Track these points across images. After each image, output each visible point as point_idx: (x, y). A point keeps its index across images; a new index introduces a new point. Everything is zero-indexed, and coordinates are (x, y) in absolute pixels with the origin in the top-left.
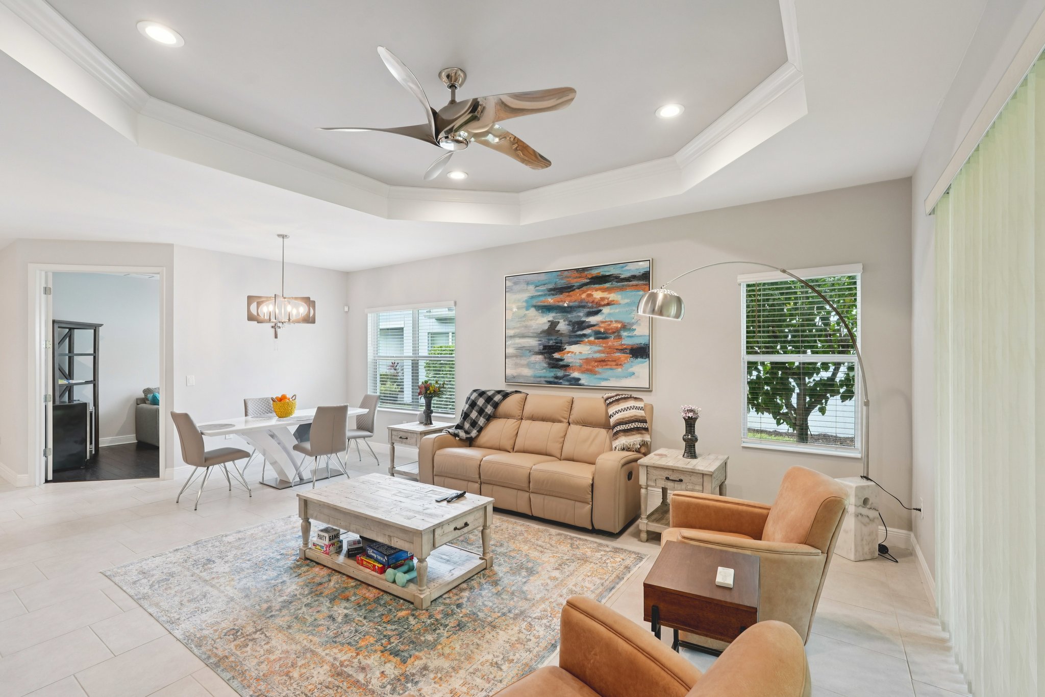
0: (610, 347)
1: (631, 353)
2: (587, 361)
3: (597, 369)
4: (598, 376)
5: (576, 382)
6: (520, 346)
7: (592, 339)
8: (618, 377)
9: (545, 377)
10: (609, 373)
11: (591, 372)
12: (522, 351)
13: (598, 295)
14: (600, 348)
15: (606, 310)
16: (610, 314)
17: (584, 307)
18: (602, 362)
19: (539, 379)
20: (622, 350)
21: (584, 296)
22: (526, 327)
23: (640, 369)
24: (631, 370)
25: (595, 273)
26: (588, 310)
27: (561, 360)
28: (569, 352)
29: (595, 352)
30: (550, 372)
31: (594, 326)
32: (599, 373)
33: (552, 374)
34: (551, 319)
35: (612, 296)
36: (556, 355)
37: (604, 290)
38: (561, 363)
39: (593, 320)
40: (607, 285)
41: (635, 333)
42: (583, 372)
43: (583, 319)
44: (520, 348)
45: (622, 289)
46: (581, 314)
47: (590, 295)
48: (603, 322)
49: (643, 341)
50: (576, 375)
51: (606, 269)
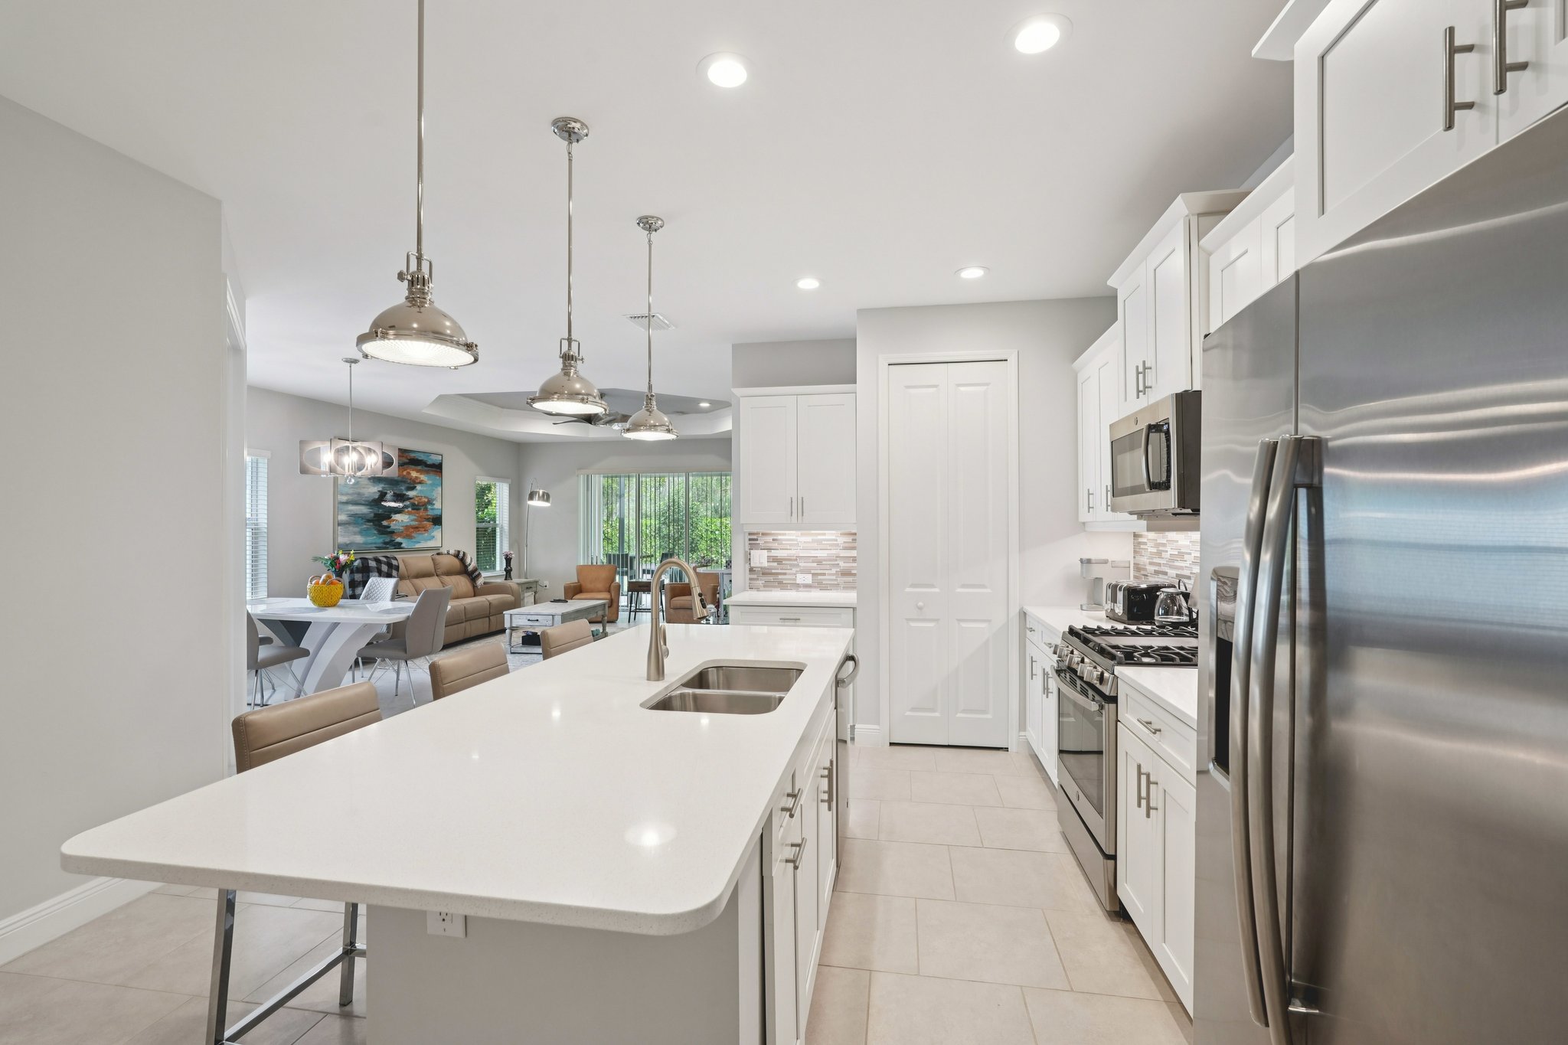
0: (421, 517)
1: (432, 522)
2: (407, 527)
3: (413, 535)
4: (414, 540)
5: (398, 545)
6: (352, 513)
7: (410, 509)
8: (426, 540)
9: (375, 543)
10: (421, 536)
11: (409, 537)
12: (355, 519)
13: (414, 474)
14: (415, 518)
15: (419, 487)
16: (421, 490)
17: (405, 482)
18: (416, 528)
19: (370, 546)
20: (428, 520)
21: (405, 473)
22: (359, 494)
23: (436, 532)
24: (433, 534)
25: (413, 455)
26: (407, 485)
27: (389, 527)
28: (394, 520)
29: (412, 521)
30: (380, 538)
31: (411, 499)
32: (415, 538)
33: (381, 540)
34: (380, 489)
35: (423, 477)
36: (385, 523)
37: (418, 471)
38: (389, 530)
39: (411, 494)
40: (419, 468)
41: (435, 507)
42: (404, 537)
43: (405, 492)
44: (354, 515)
45: (427, 472)
46: (403, 488)
47: (409, 473)
48: (417, 497)
49: (439, 513)
50: (399, 540)
51: (419, 454)
